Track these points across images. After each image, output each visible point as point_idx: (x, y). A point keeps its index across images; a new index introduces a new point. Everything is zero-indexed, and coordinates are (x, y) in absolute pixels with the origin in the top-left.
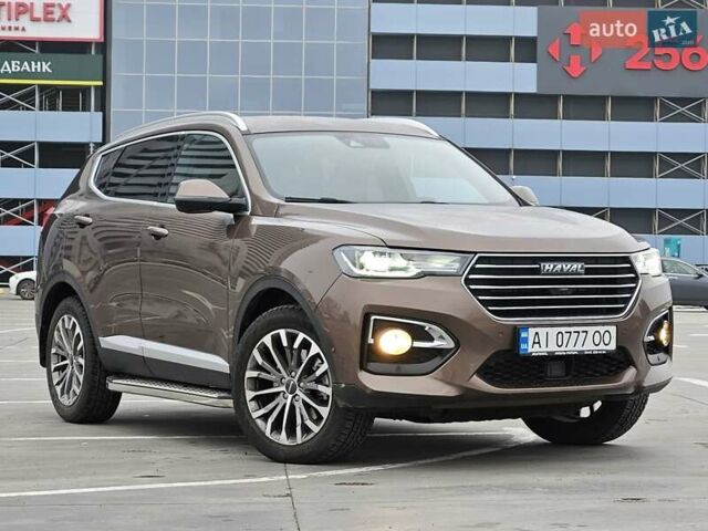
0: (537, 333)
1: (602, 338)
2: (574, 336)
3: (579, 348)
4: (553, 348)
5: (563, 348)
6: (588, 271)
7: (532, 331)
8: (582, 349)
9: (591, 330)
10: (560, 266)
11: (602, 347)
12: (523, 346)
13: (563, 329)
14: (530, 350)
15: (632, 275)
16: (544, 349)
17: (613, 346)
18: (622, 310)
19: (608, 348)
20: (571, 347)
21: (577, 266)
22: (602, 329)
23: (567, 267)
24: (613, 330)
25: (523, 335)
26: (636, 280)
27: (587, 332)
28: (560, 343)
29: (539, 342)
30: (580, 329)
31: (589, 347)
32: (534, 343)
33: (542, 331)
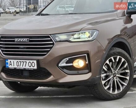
0: (10, 61)
1: (32, 64)
2: (22, 63)
3: (24, 67)
4: (16, 66)
5: (19, 67)
7: (9, 60)
8: (25, 67)
9: (28, 61)
10: (20, 40)
11: (32, 67)
12: (7, 65)
13: (19, 61)
14: (9, 67)
15: (52, 42)
16: (13, 67)
17: (36, 67)
18: (46, 54)
19: (34, 68)
20: (21, 67)
21: (25, 40)
22: (31, 61)
24: (35, 62)
25: (7, 62)
26: (53, 44)
27: (26, 62)
28: (18, 65)
29: (11, 64)
30: (21, 61)
31: (27, 67)
32: (10, 64)
33: (12, 61)
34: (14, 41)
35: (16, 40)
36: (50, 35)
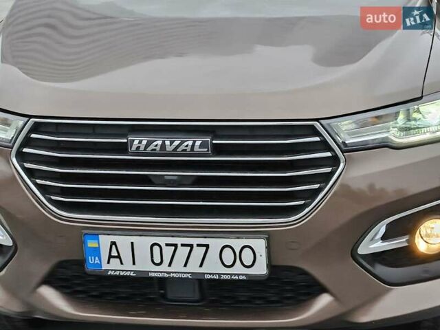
0: (113, 243)
1: (237, 256)
2: (182, 252)
5: (164, 267)
8: (199, 271)
11: (238, 269)
12: (92, 260)
15: (328, 154)
19: (251, 271)
21: (193, 143)
24: (260, 245)
26: (334, 161)
27: (207, 246)
28: (157, 260)
29: (119, 257)
31: (213, 268)
32: (110, 257)
33: (123, 242)
36: (317, 120)
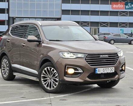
1: (112, 70)
3: (107, 72)
4: (102, 72)
6: (109, 56)
7: (98, 69)
9: (110, 68)
10: (103, 56)
13: (104, 68)
15: (118, 57)
16: (100, 72)
17: (114, 71)
18: (116, 64)
20: (105, 72)
21: (107, 56)
22: (112, 68)
23: (105, 56)
25: (96, 70)
30: (107, 68)
31: (109, 72)
33: (100, 69)
34: (99, 57)
35: (101, 56)
36: (117, 52)
